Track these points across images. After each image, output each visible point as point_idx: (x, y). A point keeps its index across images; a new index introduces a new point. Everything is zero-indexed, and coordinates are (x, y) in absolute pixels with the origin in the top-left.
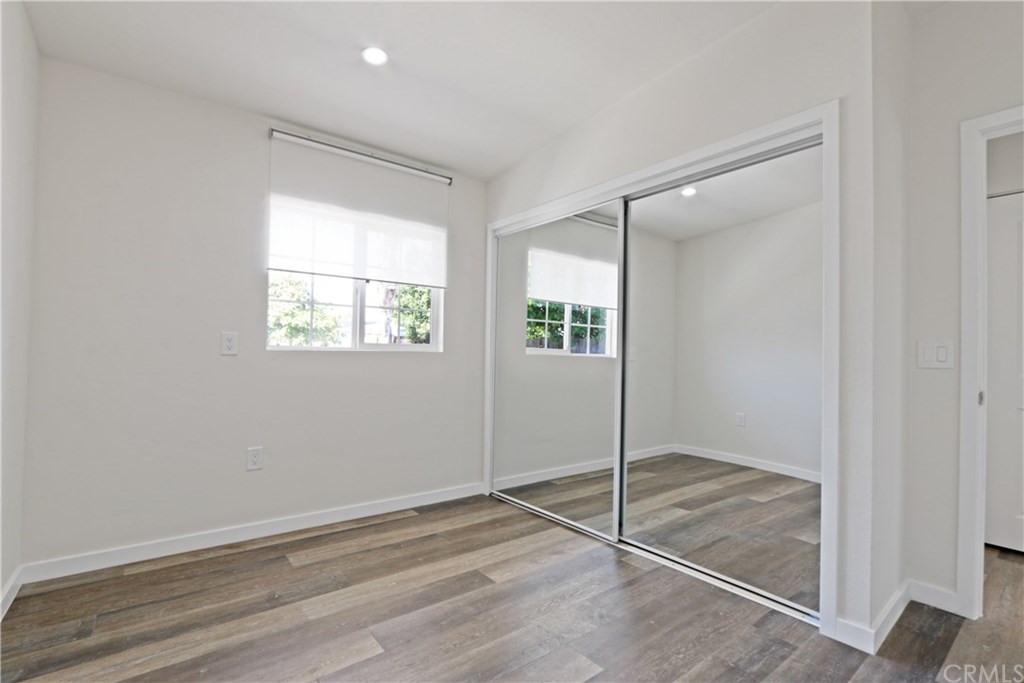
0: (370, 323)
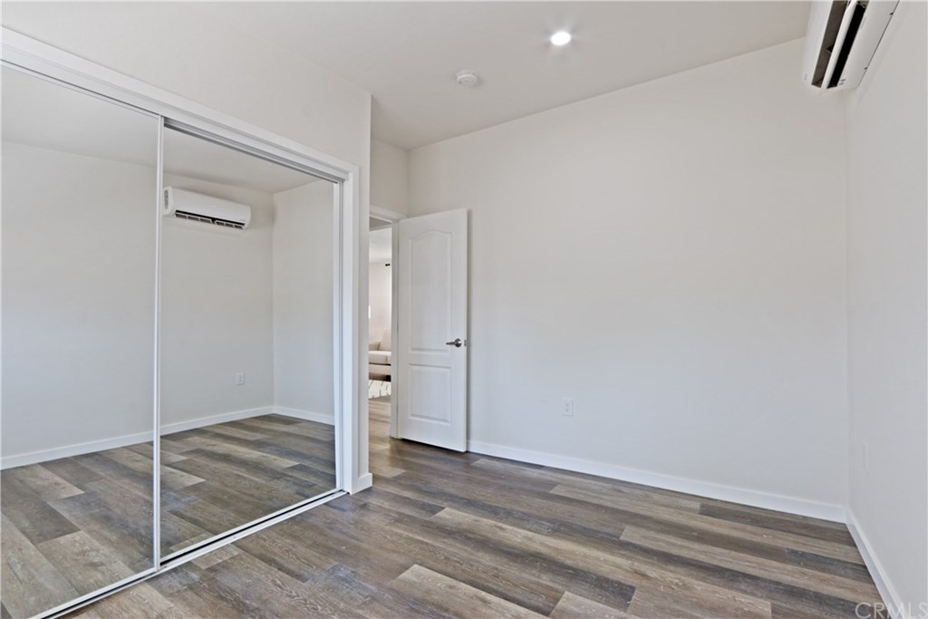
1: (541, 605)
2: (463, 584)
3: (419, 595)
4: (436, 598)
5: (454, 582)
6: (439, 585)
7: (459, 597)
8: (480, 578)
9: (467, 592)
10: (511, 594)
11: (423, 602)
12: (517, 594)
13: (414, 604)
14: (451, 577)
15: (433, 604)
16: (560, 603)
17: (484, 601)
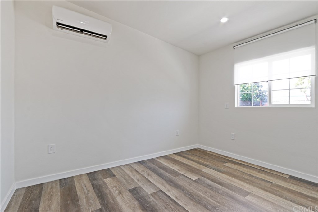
0: (272, 91)
1: (160, 193)
2: (181, 205)
3: (198, 205)
4: (192, 202)
5: (184, 207)
6: (190, 207)
7: (184, 201)
8: (173, 205)
9: (181, 202)
10: (167, 198)
11: (197, 202)
12: (164, 197)
13: (200, 202)
14: (185, 209)
15: (193, 201)
16: (154, 192)
17: (176, 198)
